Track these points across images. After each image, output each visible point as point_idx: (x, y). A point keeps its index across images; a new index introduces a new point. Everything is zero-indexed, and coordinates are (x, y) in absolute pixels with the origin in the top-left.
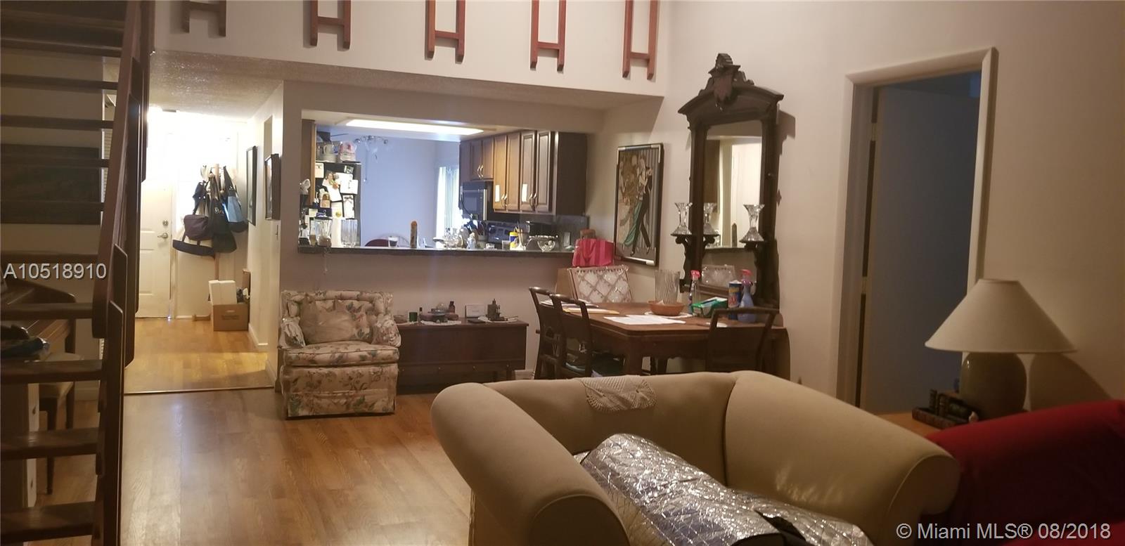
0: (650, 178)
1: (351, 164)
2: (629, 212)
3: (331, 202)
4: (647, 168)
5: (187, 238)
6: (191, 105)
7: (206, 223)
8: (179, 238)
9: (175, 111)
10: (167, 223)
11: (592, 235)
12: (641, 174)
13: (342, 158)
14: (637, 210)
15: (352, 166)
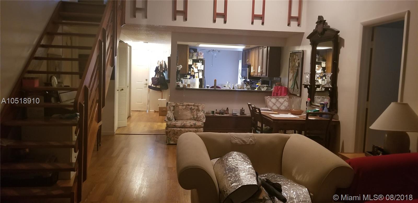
0: (299, 63)
1: (201, 60)
2: (292, 76)
3: (195, 73)
4: (298, 60)
5: (153, 85)
6: (152, 41)
7: (158, 80)
8: (150, 85)
9: (148, 43)
10: (147, 79)
11: (280, 85)
12: (296, 62)
13: (199, 58)
14: (295, 75)
15: (202, 60)
